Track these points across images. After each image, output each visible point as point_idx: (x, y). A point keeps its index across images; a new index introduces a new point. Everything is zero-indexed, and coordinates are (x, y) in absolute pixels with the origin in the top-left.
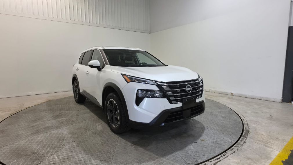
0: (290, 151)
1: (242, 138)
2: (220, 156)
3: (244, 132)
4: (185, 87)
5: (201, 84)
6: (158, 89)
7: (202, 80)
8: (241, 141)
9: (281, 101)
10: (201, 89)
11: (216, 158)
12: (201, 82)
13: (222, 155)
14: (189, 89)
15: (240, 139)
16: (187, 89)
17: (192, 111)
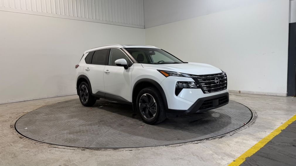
0: (281, 130)
1: (251, 120)
2: (236, 130)
3: (253, 117)
4: (214, 79)
5: (226, 78)
6: (193, 81)
7: (225, 74)
8: (251, 122)
9: (286, 95)
10: (226, 82)
11: (233, 132)
12: (225, 76)
13: (237, 130)
14: (217, 81)
15: (250, 121)
16: (216, 81)
17: (219, 101)
